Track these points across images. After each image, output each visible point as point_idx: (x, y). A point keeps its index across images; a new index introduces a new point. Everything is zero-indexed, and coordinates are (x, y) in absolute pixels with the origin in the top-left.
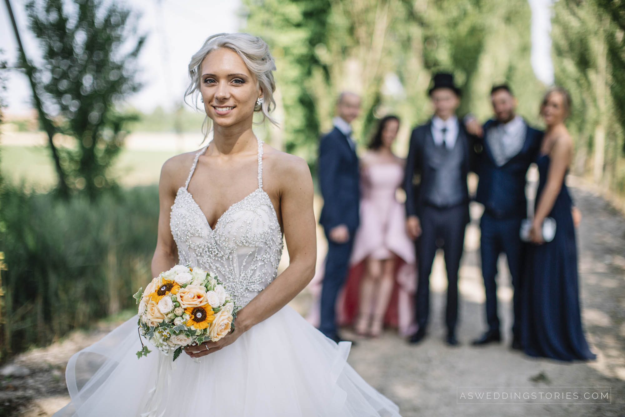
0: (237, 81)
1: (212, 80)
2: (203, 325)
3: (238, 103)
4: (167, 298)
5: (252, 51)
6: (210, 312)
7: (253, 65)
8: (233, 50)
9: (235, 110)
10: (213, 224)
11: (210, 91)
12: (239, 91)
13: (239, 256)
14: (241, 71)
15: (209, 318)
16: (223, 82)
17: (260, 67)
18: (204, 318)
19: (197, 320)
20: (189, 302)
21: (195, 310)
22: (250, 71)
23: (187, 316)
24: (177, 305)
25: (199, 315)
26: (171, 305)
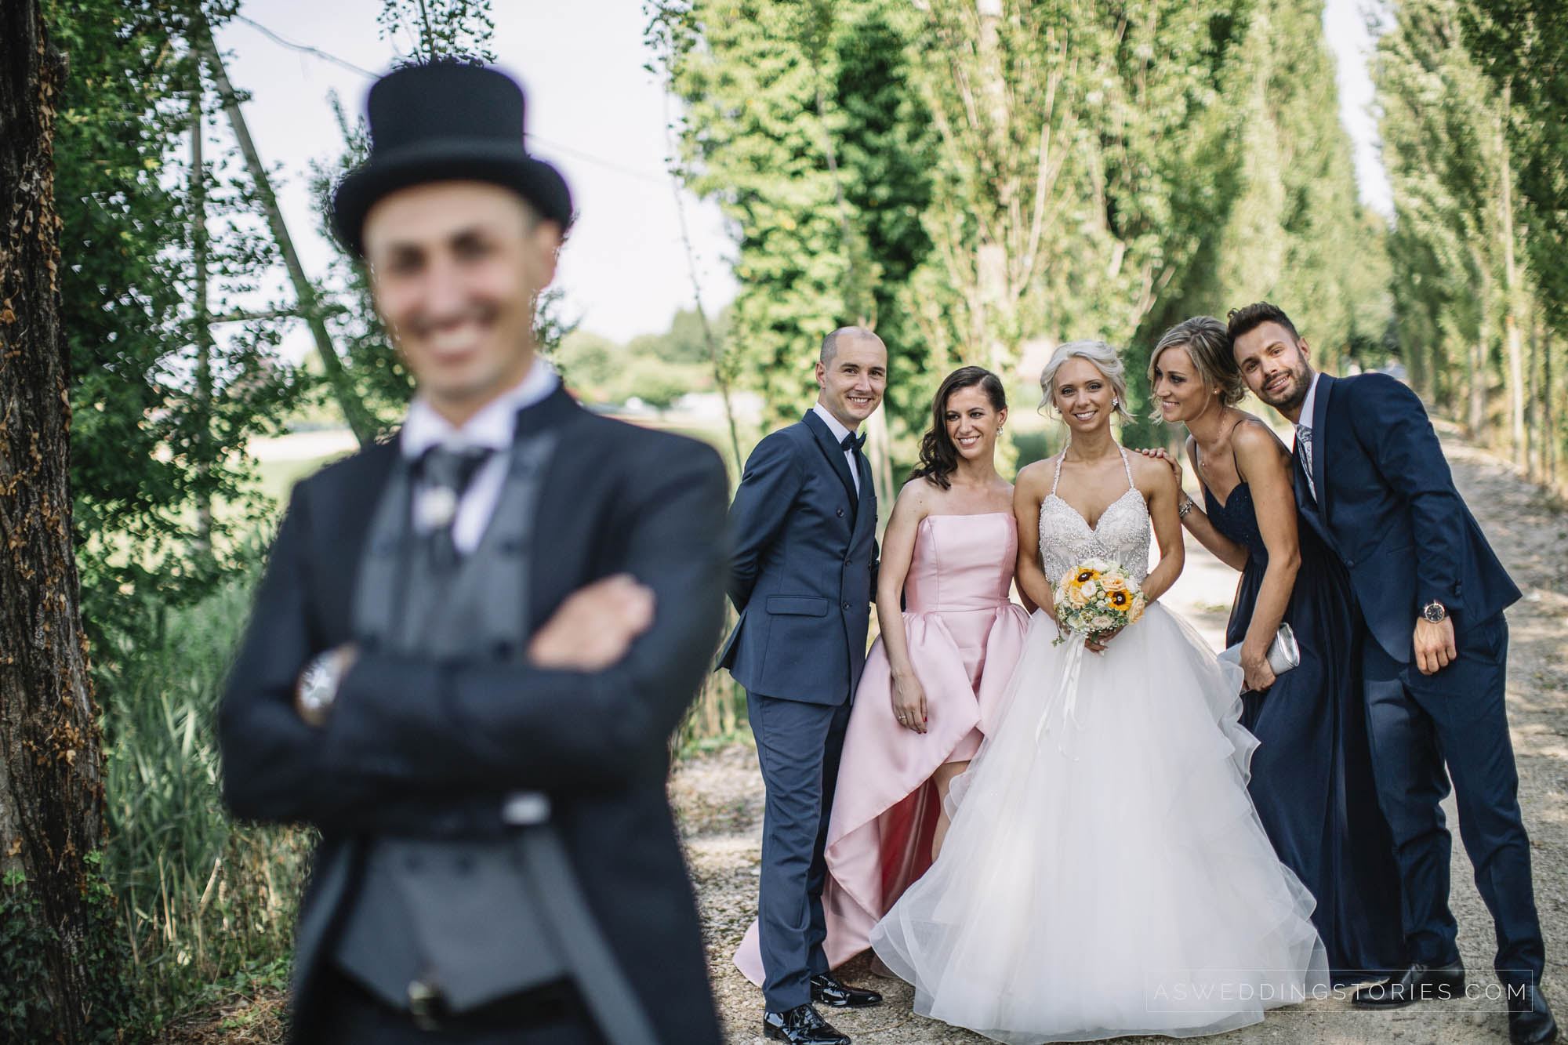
0: (1093, 387)
1: (1069, 390)
2: (1123, 607)
3: (1098, 407)
4: (1091, 583)
5: (1102, 356)
6: (1128, 597)
7: (1106, 369)
8: (1085, 358)
9: (1097, 415)
10: (1092, 524)
11: (1069, 401)
12: (1098, 396)
13: (1122, 553)
14: (1095, 376)
15: (1128, 601)
16: (1081, 390)
17: (1111, 370)
18: (1123, 602)
19: (1118, 603)
20: (1109, 586)
21: (1116, 594)
22: (1103, 375)
23: (1109, 600)
24: (1100, 588)
25: (1120, 599)
26: (1095, 590)
